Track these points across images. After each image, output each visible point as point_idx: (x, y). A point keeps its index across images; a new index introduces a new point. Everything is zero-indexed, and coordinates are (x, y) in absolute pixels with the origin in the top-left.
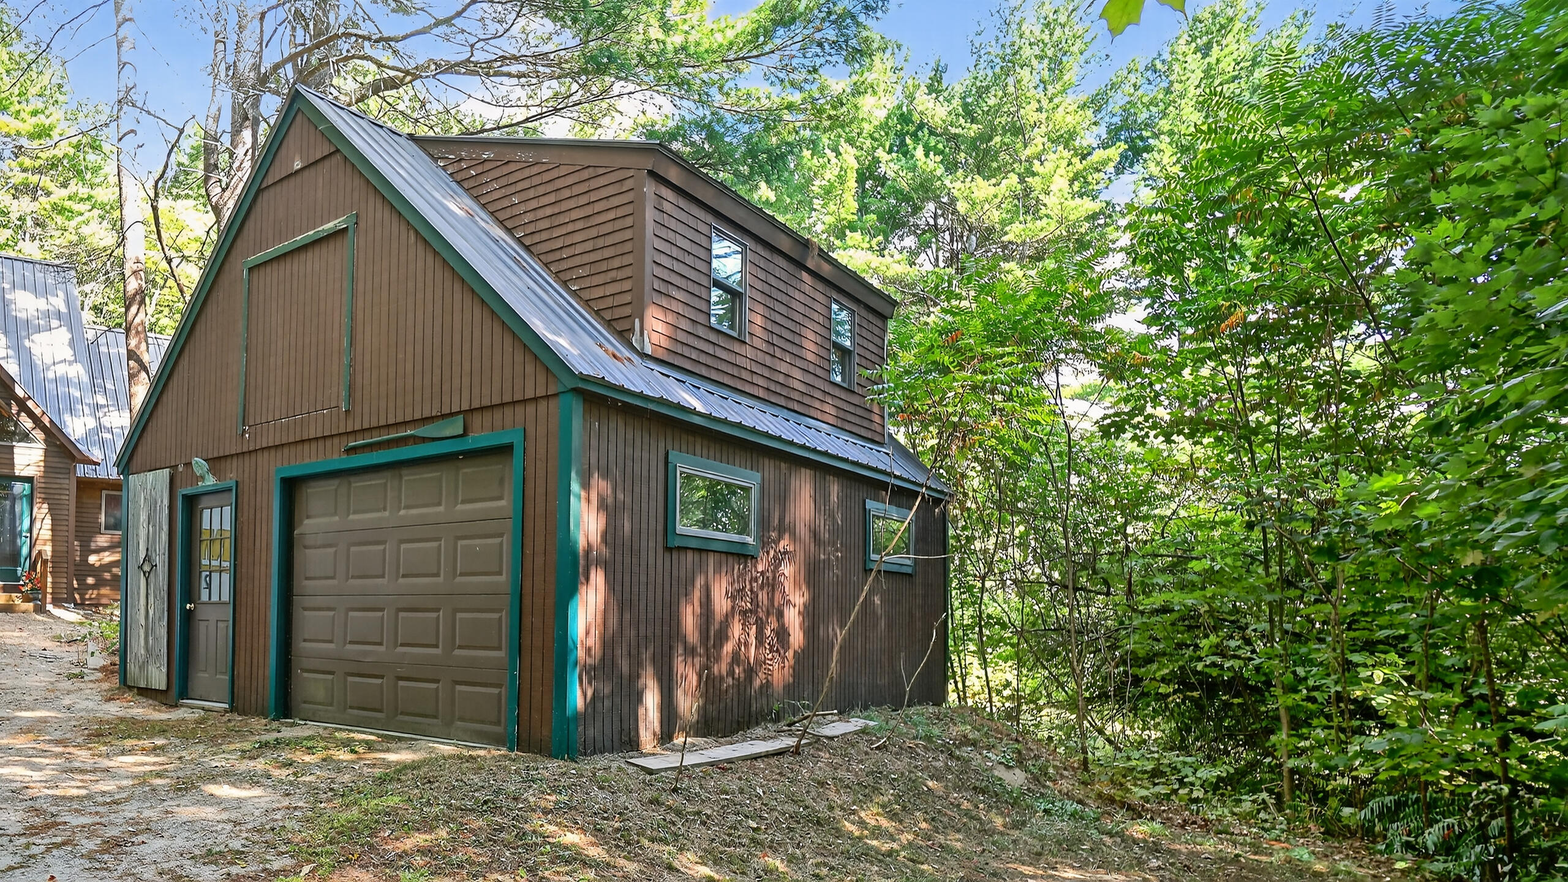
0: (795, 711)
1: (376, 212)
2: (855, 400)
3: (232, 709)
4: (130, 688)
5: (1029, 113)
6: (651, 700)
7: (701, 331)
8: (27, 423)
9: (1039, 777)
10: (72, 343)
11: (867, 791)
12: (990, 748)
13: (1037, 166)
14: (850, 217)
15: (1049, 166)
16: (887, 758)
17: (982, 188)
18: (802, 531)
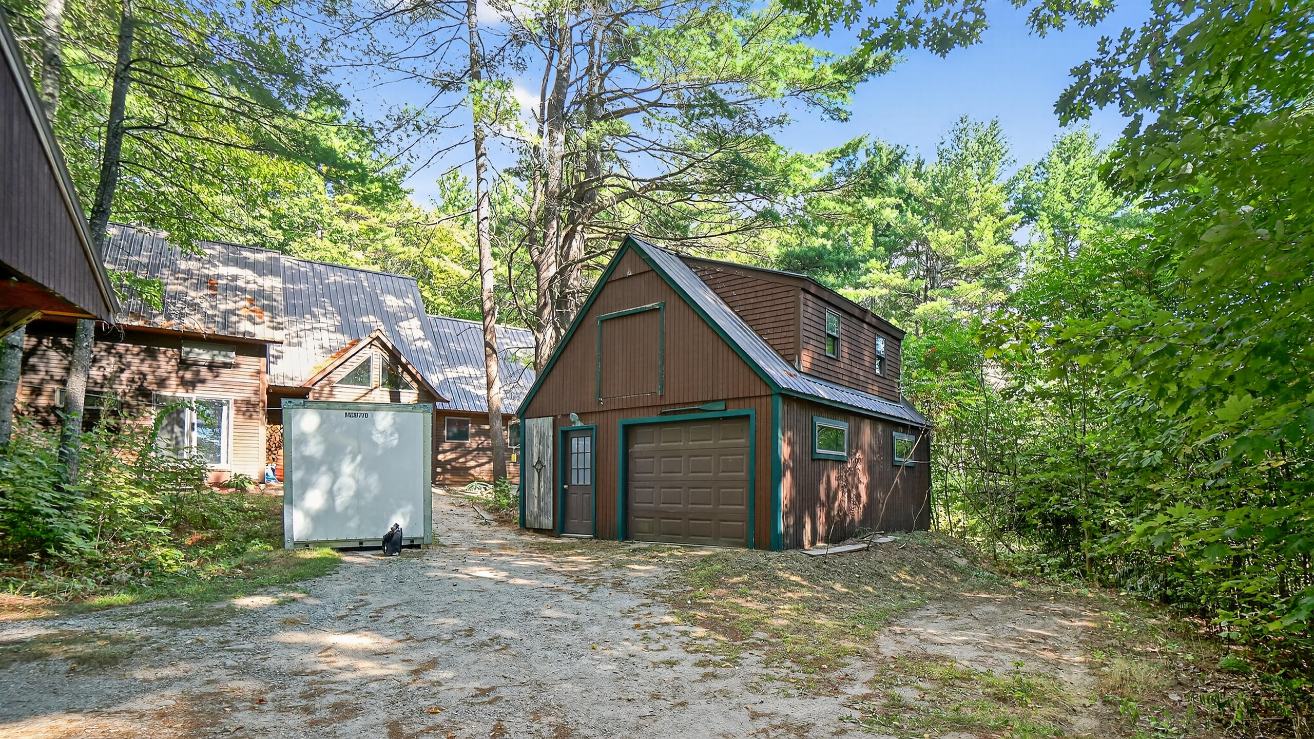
0: (864, 532)
1: (673, 300)
2: (887, 382)
3: (596, 537)
4: (528, 529)
5: (971, 193)
6: (808, 527)
7: (822, 358)
8: (408, 378)
9: (974, 561)
10: (422, 328)
11: (899, 567)
12: (951, 549)
13: (975, 224)
14: (869, 249)
15: (982, 224)
16: (906, 553)
17: (945, 236)
18: (866, 447)
